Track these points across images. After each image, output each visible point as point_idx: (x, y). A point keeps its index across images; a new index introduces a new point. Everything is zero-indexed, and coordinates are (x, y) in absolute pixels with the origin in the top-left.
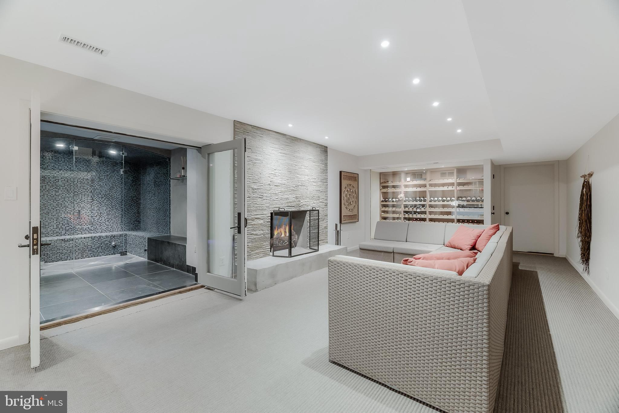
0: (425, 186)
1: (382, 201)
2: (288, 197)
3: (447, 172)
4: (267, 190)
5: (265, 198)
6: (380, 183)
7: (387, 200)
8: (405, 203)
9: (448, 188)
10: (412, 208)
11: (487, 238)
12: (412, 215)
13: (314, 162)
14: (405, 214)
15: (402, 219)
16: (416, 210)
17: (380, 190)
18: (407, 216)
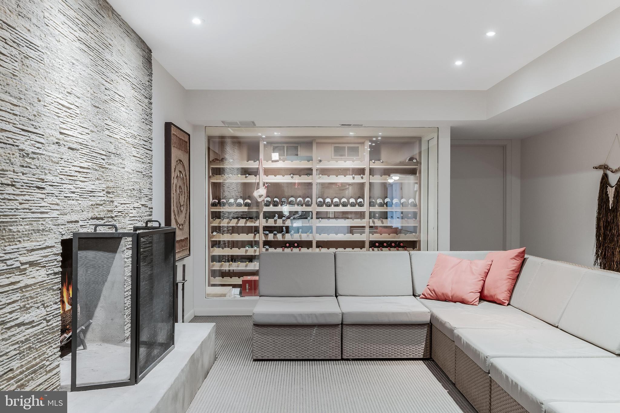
0: (308, 172)
1: (214, 205)
2: (93, 187)
3: (346, 146)
4: (52, 161)
5: (49, 189)
6: (210, 162)
7: (225, 201)
8: (266, 209)
9: (354, 178)
10: (284, 221)
11: (508, 275)
12: (283, 235)
13: (134, 86)
14: (268, 234)
15: (261, 244)
16: (292, 223)
17: (209, 177)
18: (271, 237)
